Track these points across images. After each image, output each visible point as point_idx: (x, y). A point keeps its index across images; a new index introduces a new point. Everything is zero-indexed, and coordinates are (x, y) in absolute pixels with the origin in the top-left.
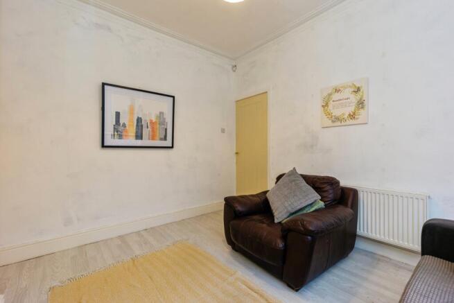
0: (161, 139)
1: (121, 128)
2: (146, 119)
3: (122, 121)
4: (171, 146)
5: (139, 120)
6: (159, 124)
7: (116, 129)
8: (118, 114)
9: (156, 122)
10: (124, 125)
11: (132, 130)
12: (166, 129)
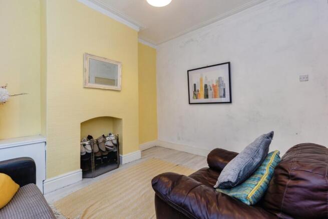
0: (221, 97)
1: (196, 93)
2: (210, 84)
3: (197, 89)
4: (229, 101)
5: (206, 86)
6: (219, 86)
7: (195, 94)
8: (195, 85)
9: (216, 85)
10: (198, 91)
11: (202, 93)
12: (224, 89)
